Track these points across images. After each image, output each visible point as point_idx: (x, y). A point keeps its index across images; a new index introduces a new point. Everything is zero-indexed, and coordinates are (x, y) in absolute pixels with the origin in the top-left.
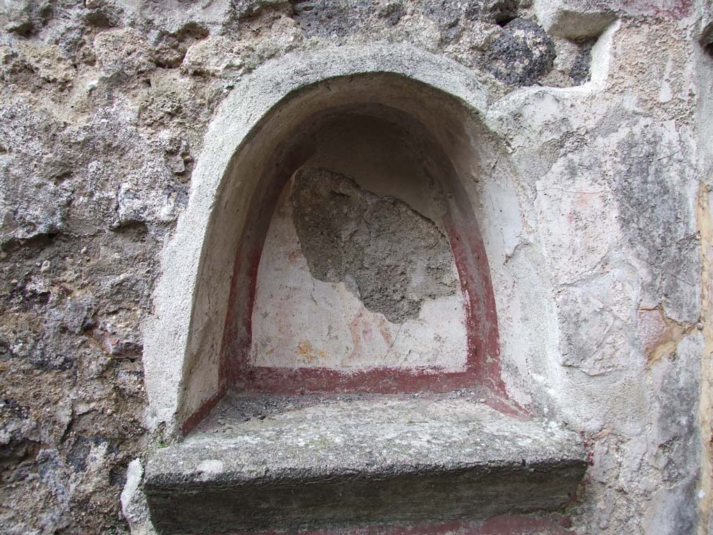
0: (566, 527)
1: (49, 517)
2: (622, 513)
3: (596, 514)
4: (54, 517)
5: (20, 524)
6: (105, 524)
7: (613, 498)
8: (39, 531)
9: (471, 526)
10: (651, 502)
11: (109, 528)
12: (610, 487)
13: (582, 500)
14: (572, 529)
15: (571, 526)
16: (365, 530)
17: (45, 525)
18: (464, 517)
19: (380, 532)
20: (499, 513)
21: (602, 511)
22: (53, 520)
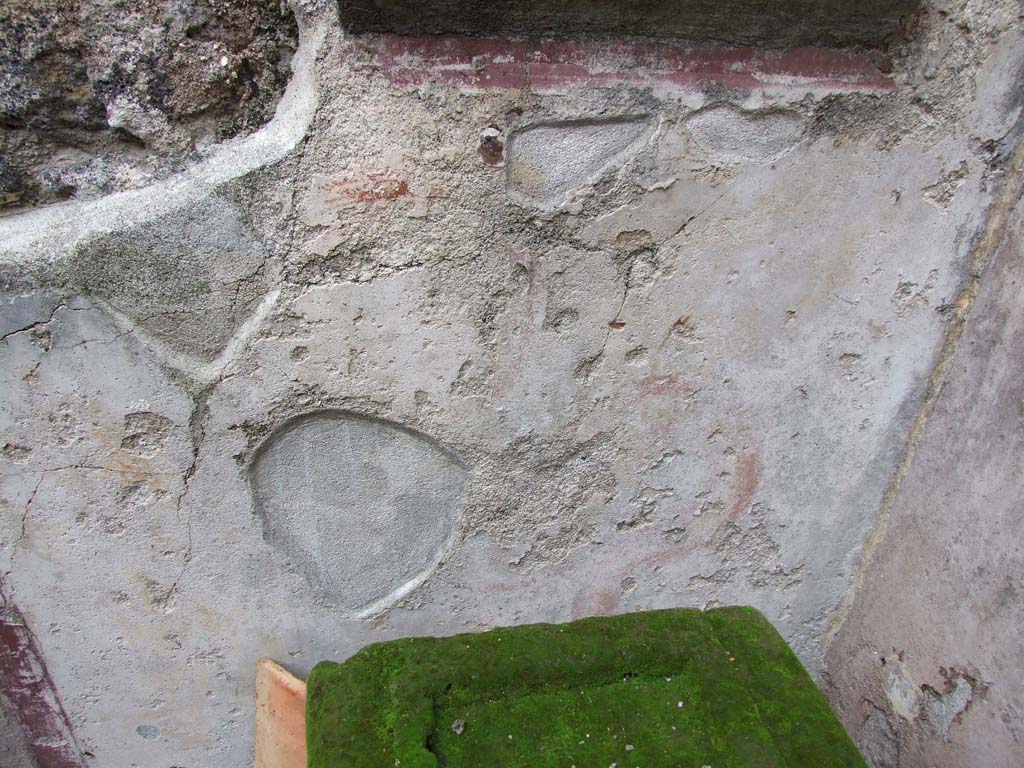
0: (884, 72)
1: (176, 7)
2: (955, 60)
3: (924, 57)
4: (184, 7)
5: (134, 14)
6: (260, 23)
7: (950, 36)
8: (163, 29)
9: (766, 57)
10: (997, 45)
11: (266, 31)
12: (951, 20)
13: (911, 37)
14: (890, 76)
15: (890, 72)
16: (630, 48)
17: (171, 20)
18: (759, 43)
19: (649, 52)
20: (806, 42)
21: (933, 53)
22: (183, 12)
